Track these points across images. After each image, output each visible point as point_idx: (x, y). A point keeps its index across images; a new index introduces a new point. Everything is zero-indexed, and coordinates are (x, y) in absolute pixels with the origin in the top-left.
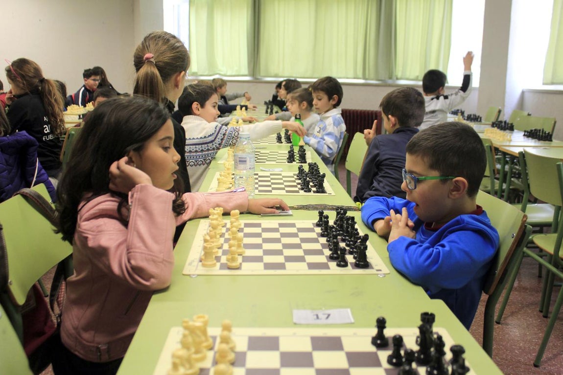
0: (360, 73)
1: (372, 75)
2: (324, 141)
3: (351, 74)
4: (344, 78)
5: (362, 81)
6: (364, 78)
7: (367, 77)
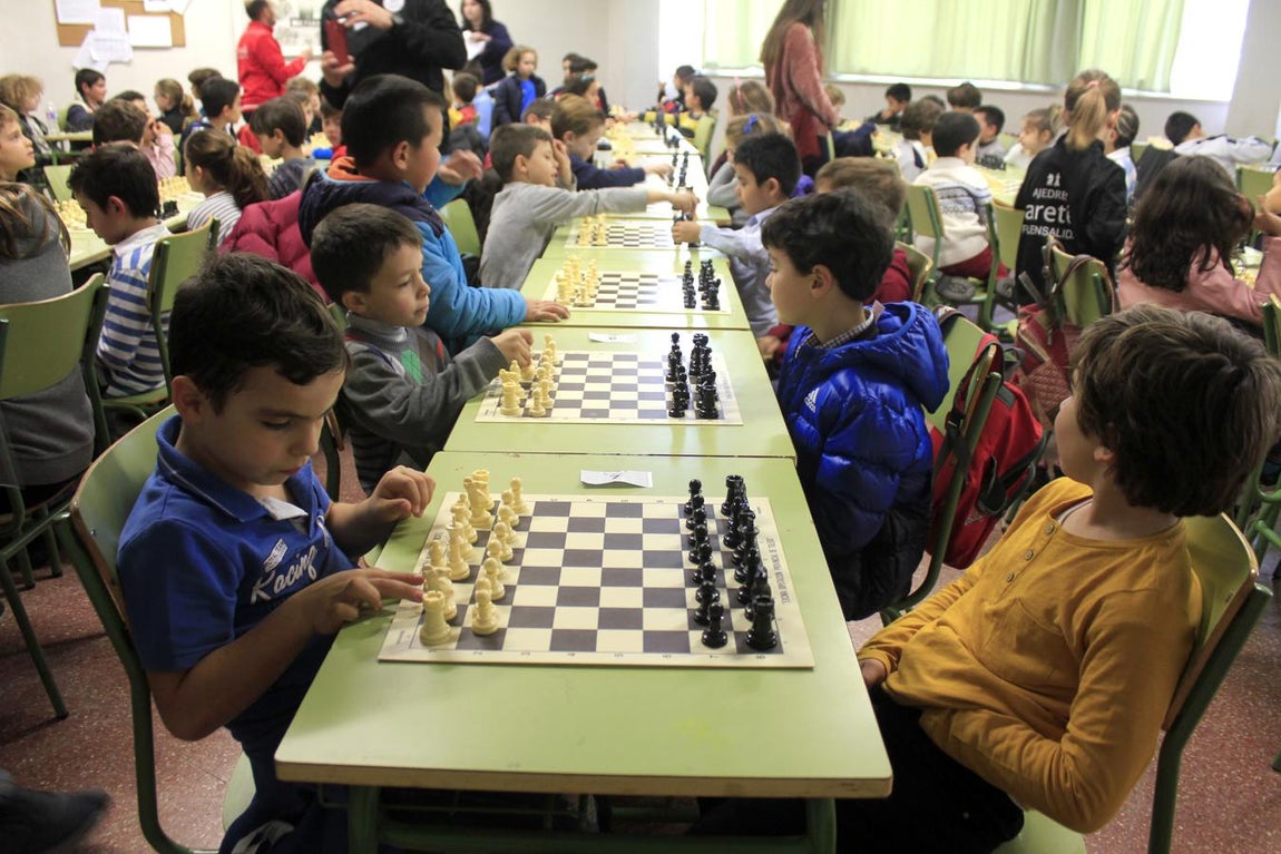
0: (1016, 73)
1: (1037, 75)
3: (1000, 72)
4: (986, 79)
5: (1017, 86)
6: (1023, 81)
7: (1027, 77)
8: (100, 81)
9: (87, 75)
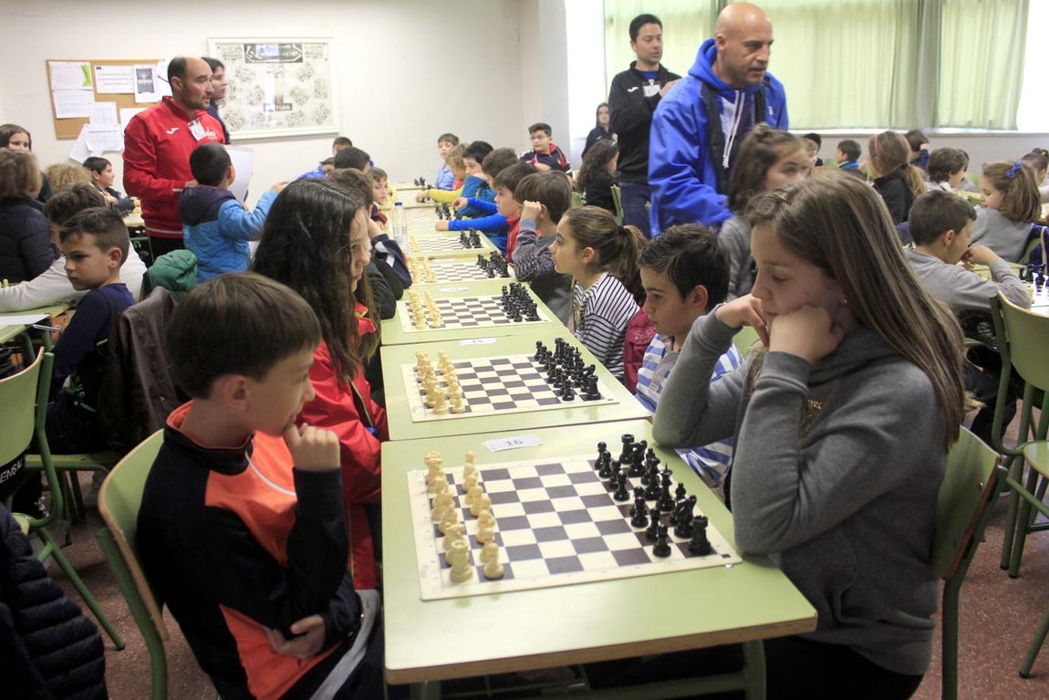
0: (885, 122)
1: (902, 122)
6: (891, 127)
7: (893, 124)
8: (108, 167)
9: (95, 163)
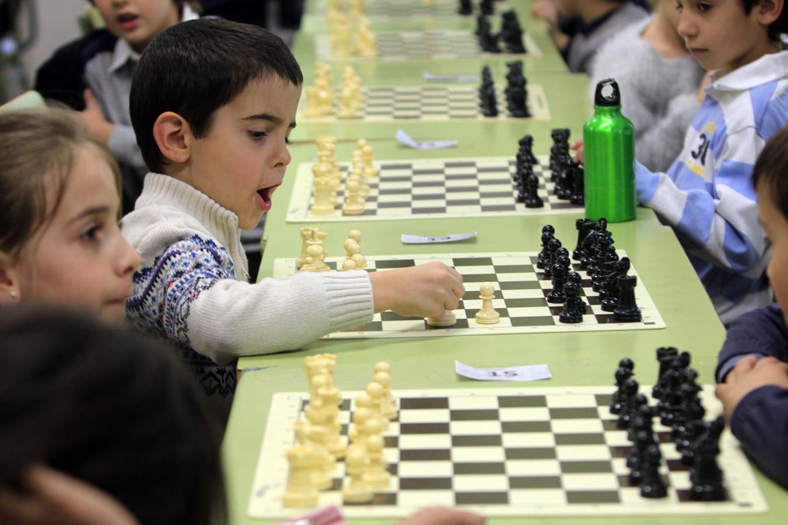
2: (716, 202)
